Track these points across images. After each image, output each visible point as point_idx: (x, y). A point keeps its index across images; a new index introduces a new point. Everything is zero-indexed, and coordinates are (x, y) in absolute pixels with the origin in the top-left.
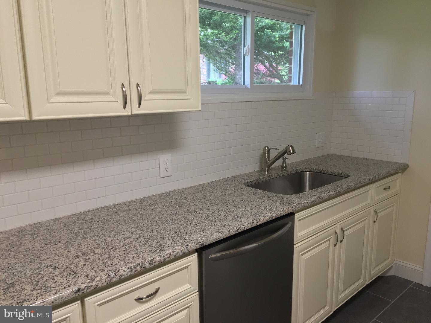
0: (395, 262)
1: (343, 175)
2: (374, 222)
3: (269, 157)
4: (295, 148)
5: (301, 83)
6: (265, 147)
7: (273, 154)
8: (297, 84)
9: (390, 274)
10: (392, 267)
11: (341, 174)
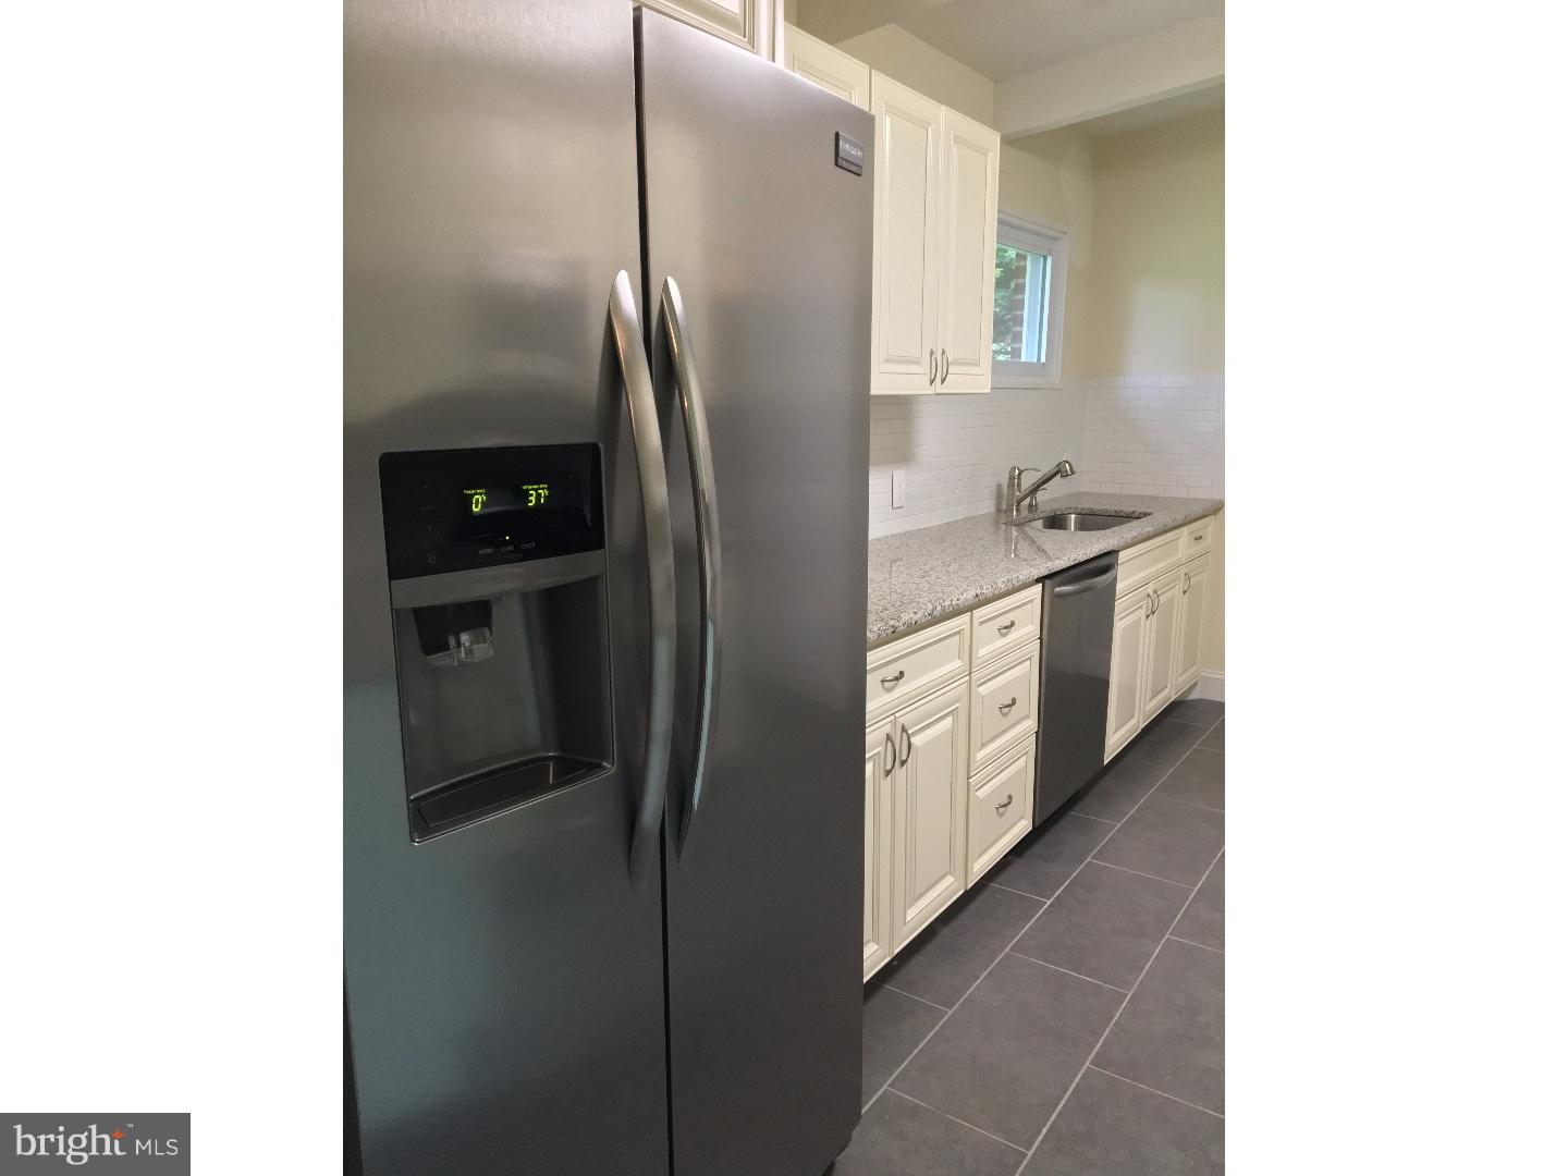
0: (1203, 674)
1: (1137, 514)
2: (1185, 592)
3: (1019, 485)
4: (1073, 466)
5: (1043, 360)
6: (1013, 469)
7: (1028, 481)
8: (1035, 361)
9: (1193, 696)
10: (1195, 684)
11: (1133, 512)
